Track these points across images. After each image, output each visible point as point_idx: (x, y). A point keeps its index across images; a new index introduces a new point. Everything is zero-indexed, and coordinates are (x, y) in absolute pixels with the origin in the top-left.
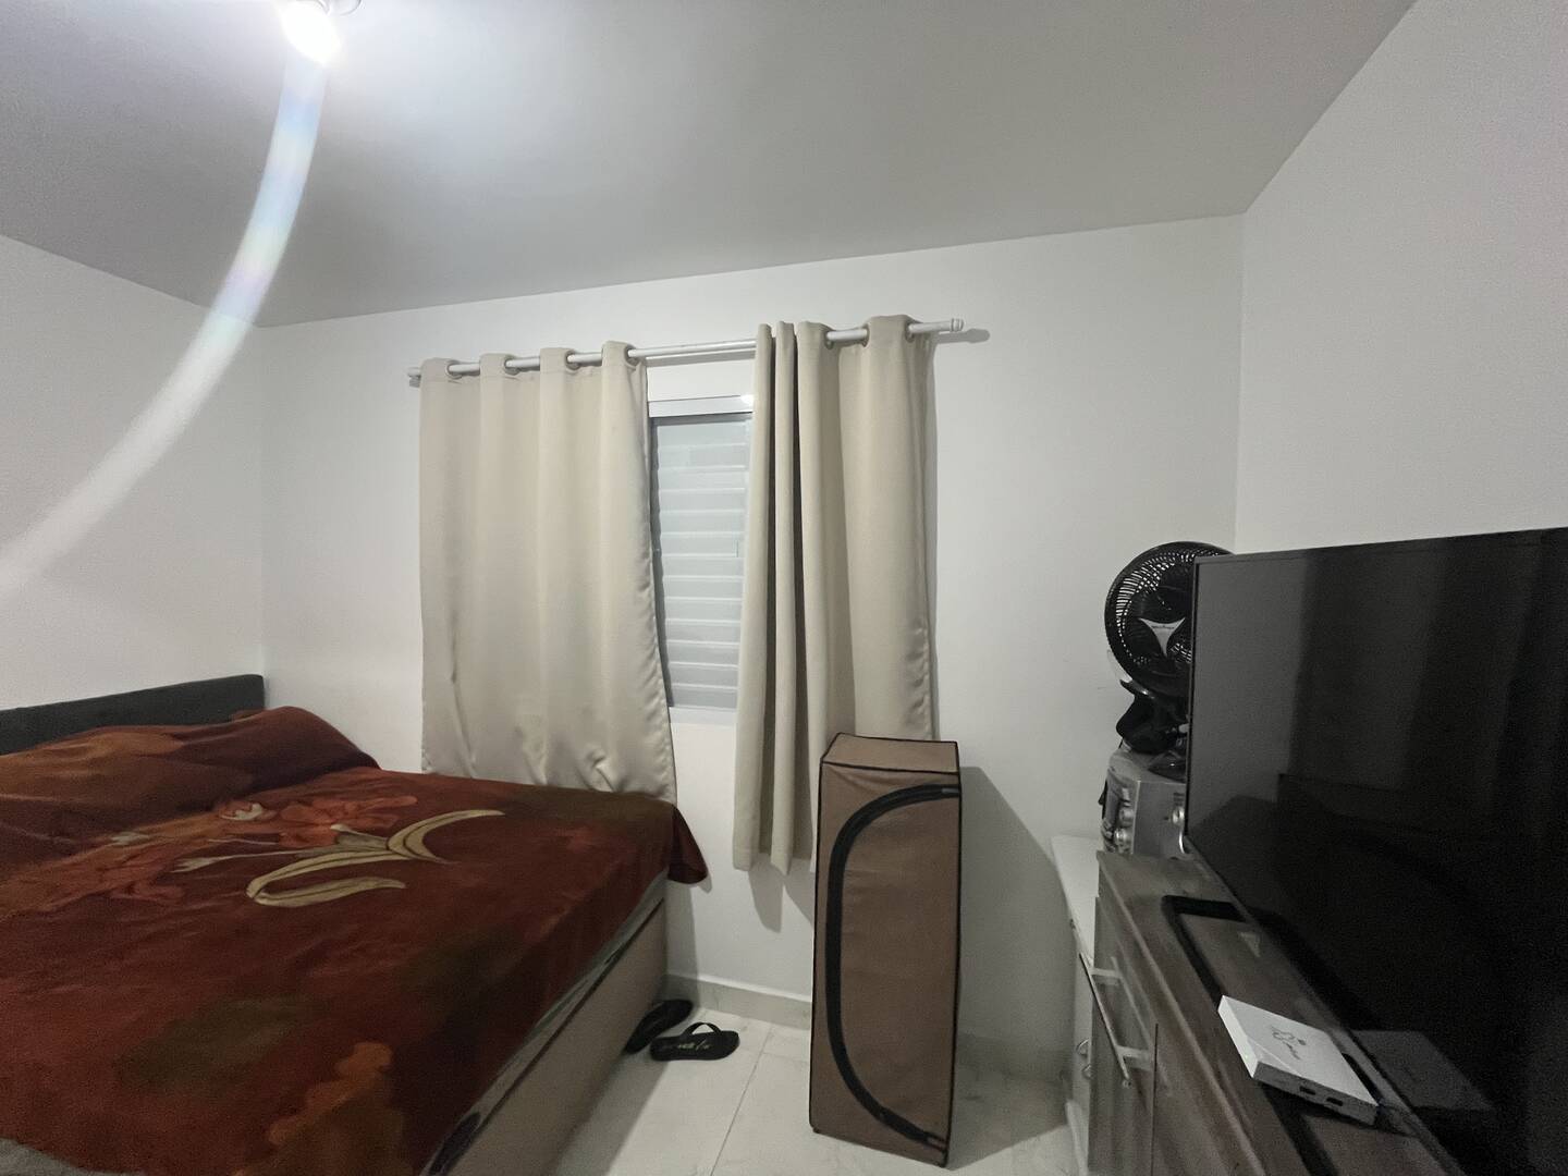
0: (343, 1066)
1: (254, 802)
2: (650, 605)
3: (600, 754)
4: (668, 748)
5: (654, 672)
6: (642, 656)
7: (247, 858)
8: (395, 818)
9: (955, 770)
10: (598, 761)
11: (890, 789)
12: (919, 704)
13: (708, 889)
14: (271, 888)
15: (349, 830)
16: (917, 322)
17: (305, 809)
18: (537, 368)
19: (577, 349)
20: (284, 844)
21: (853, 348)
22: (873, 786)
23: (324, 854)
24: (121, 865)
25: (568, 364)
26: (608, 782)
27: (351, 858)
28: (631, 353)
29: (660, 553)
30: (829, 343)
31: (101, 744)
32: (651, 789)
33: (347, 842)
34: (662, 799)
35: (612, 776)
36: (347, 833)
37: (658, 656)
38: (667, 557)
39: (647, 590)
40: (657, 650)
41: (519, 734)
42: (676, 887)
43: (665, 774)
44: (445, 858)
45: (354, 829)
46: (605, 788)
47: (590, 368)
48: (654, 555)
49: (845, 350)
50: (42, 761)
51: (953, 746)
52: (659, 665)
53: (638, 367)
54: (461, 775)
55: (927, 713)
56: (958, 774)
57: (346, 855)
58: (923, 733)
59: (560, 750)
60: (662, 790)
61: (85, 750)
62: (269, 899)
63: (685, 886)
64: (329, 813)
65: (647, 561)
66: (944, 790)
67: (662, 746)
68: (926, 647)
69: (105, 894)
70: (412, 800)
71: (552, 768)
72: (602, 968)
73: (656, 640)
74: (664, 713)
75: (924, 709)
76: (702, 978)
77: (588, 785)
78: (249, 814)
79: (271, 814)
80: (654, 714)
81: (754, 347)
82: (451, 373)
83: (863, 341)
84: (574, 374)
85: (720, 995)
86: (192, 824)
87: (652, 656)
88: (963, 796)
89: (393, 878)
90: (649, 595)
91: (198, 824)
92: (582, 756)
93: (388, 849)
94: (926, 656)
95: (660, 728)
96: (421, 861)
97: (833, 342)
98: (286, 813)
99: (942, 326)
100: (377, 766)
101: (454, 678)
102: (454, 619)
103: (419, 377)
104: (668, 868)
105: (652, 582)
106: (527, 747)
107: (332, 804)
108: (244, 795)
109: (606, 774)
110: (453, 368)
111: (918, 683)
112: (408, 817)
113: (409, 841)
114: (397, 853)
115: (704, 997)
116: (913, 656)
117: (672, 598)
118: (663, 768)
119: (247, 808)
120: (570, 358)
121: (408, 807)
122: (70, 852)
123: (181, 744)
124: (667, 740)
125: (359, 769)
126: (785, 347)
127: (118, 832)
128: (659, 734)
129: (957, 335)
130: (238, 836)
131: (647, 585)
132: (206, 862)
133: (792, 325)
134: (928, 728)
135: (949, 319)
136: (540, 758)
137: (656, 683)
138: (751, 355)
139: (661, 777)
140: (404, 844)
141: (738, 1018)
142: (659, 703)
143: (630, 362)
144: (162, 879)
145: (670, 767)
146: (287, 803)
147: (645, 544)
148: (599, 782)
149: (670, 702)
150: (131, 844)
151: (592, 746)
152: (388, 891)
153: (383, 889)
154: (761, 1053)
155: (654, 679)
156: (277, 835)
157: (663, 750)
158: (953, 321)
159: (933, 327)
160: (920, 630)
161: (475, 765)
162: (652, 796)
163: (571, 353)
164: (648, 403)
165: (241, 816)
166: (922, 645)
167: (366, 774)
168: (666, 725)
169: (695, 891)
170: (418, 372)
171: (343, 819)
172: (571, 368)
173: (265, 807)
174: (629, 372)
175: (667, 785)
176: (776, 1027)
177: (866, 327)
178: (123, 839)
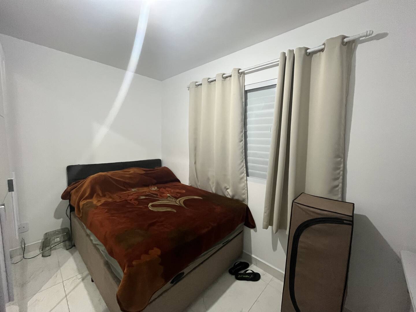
0: (150, 252)
1: (156, 186)
2: (243, 147)
3: (228, 187)
4: (246, 188)
5: (243, 166)
6: (239, 162)
7: (151, 198)
8: (179, 195)
9: (351, 215)
10: (227, 189)
11: (319, 217)
12: (337, 186)
13: (256, 231)
14: (152, 206)
15: (170, 196)
16: (348, 37)
17: (164, 190)
18: (215, 80)
19: (225, 73)
20: (158, 196)
21: (318, 54)
22: (312, 214)
23: (163, 200)
24: (132, 195)
25: (223, 77)
26: (230, 195)
27: (168, 203)
28: (240, 71)
29: (247, 131)
30: (308, 54)
31: (132, 170)
32: (241, 199)
33: (169, 199)
34: (244, 203)
35: (231, 193)
36: (169, 196)
37: (244, 161)
38: (249, 133)
39: (242, 142)
40: (244, 160)
41: (208, 179)
42: (246, 229)
43: (245, 196)
44: (186, 207)
45: (171, 196)
46: (229, 197)
47: (229, 78)
48: (245, 132)
49: (314, 55)
50: (123, 172)
51: (352, 204)
52: (245, 164)
53: (242, 75)
54: (196, 187)
55: (340, 190)
56: (352, 216)
57: (168, 202)
58: (338, 197)
59: (218, 184)
60: (244, 200)
61: (130, 171)
62: (151, 208)
63: (249, 228)
64: (168, 191)
65: (242, 134)
66: (345, 222)
67: (244, 188)
68: (342, 166)
69: (126, 200)
70: (184, 191)
71: (216, 189)
72: (221, 245)
73: (244, 157)
74: (245, 178)
75: (339, 188)
76: (253, 256)
77: (225, 195)
78: (154, 189)
79: (158, 189)
80: (242, 178)
81: (279, 61)
82: (196, 85)
83: (322, 50)
84: (225, 80)
85: (258, 263)
86: (144, 189)
87: (242, 161)
88: (354, 225)
89: (174, 209)
90: (243, 143)
91: (145, 189)
92: (223, 187)
93: (176, 202)
94: (341, 169)
95: (244, 182)
96: (181, 206)
97: (310, 53)
98: (161, 190)
99: (361, 35)
100: (180, 182)
101: (195, 163)
102: (195, 149)
103: (189, 87)
104: (244, 222)
105: (244, 140)
106: (210, 183)
107: (169, 189)
108: (154, 185)
109: (229, 193)
110: (196, 84)
111: (337, 179)
112: (182, 195)
113: (180, 202)
114: (177, 203)
115: (253, 261)
116: (337, 169)
117: (250, 145)
118: (244, 194)
119: (154, 187)
120: (224, 76)
121: (183, 193)
122: (125, 191)
123: (145, 172)
124: (246, 186)
125: (177, 182)
126: (289, 59)
127: (133, 188)
128: (243, 184)
129: (369, 37)
130: (151, 193)
131: (242, 141)
132: (144, 197)
133: (293, 50)
134: (340, 195)
135: (366, 31)
136: (213, 186)
137: (243, 169)
138: (277, 65)
139: (244, 196)
140: (179, 201)
141: (263, 271)
142: (244, 175)
143: (239, 74)
144: (136, 199)
145: (246, 194)
146: (161, 188)
147: (242, 128)
148: (227, 195)
149: (247, 175)
150: (134, 191)
151: (226, 185)
152: (173, 212)
153: (172, 211)
154: (268, 284)
155: (243, 168)
156: (157, 194)
157: (244, 189)
158: (367, 32)
159: (357, 37)
160: (340, 159)
161: (199, 185)
162: (241, 201)
163: (224, 74)
164: (245, 86)
165: (153, 189)
166: (341, 164)
167: (177, 184)
168: (246, 182)
169: (252, 231)
170: (189, 86)
171: (170, 193)
172: (223, 79)
173: (158, 188)
174: (239, 77)
175: (245, 199)
176: (274, 278)
177: (324, 44)
178: (133, 190)
